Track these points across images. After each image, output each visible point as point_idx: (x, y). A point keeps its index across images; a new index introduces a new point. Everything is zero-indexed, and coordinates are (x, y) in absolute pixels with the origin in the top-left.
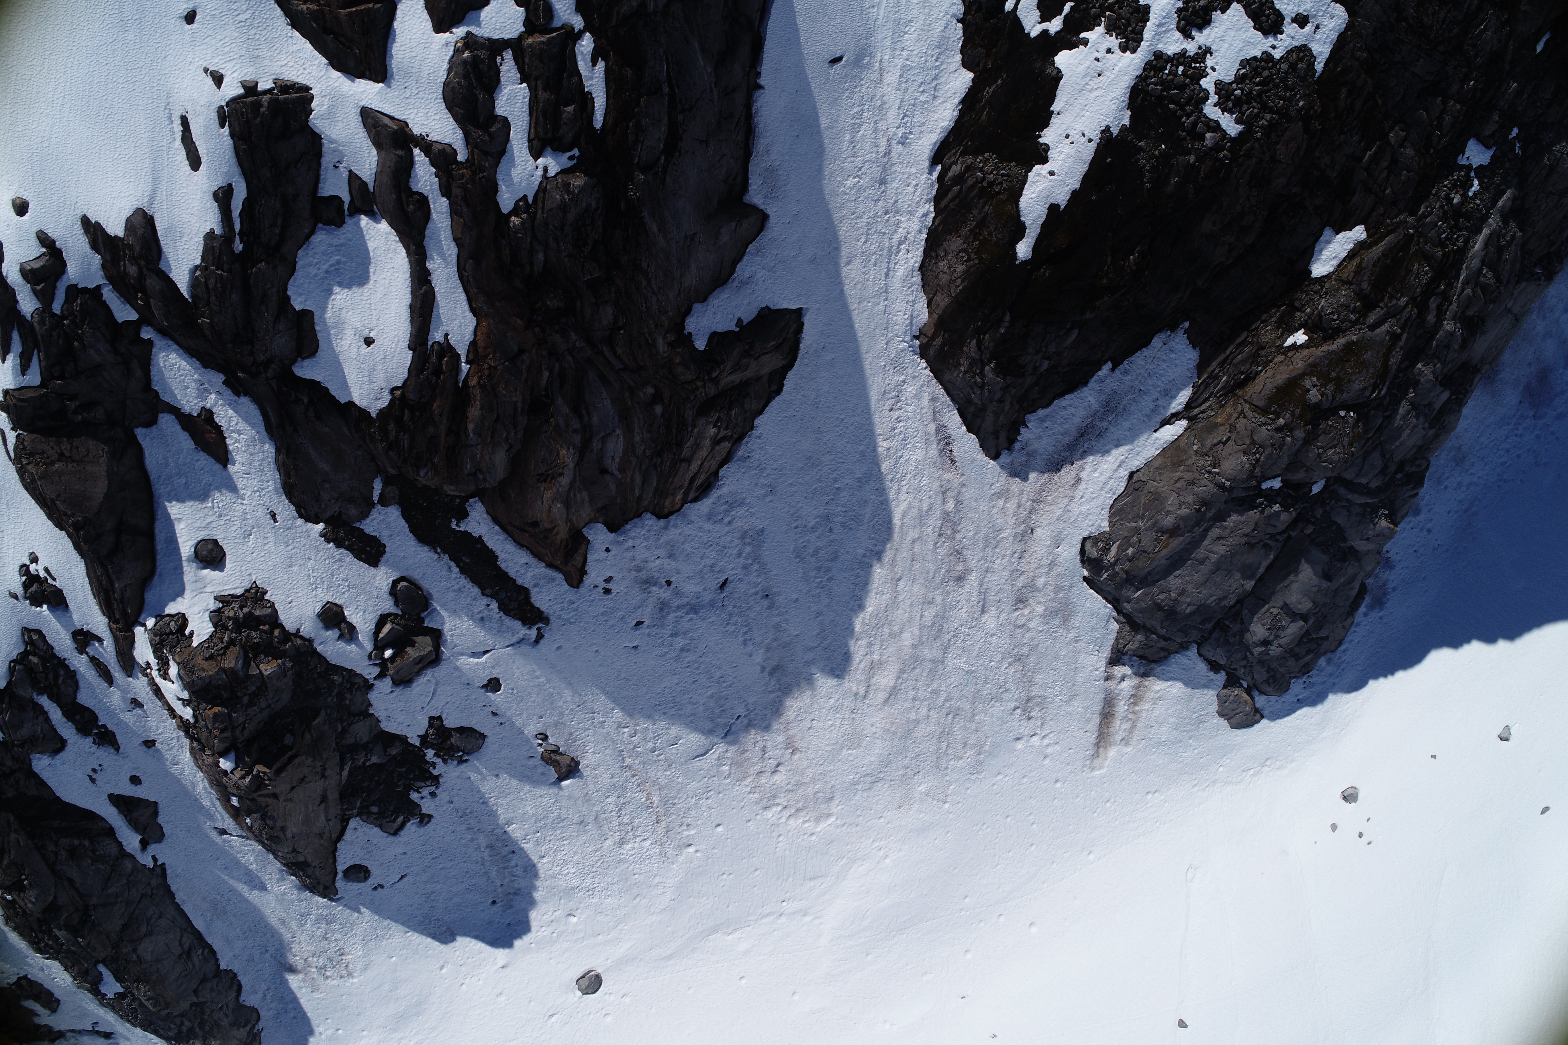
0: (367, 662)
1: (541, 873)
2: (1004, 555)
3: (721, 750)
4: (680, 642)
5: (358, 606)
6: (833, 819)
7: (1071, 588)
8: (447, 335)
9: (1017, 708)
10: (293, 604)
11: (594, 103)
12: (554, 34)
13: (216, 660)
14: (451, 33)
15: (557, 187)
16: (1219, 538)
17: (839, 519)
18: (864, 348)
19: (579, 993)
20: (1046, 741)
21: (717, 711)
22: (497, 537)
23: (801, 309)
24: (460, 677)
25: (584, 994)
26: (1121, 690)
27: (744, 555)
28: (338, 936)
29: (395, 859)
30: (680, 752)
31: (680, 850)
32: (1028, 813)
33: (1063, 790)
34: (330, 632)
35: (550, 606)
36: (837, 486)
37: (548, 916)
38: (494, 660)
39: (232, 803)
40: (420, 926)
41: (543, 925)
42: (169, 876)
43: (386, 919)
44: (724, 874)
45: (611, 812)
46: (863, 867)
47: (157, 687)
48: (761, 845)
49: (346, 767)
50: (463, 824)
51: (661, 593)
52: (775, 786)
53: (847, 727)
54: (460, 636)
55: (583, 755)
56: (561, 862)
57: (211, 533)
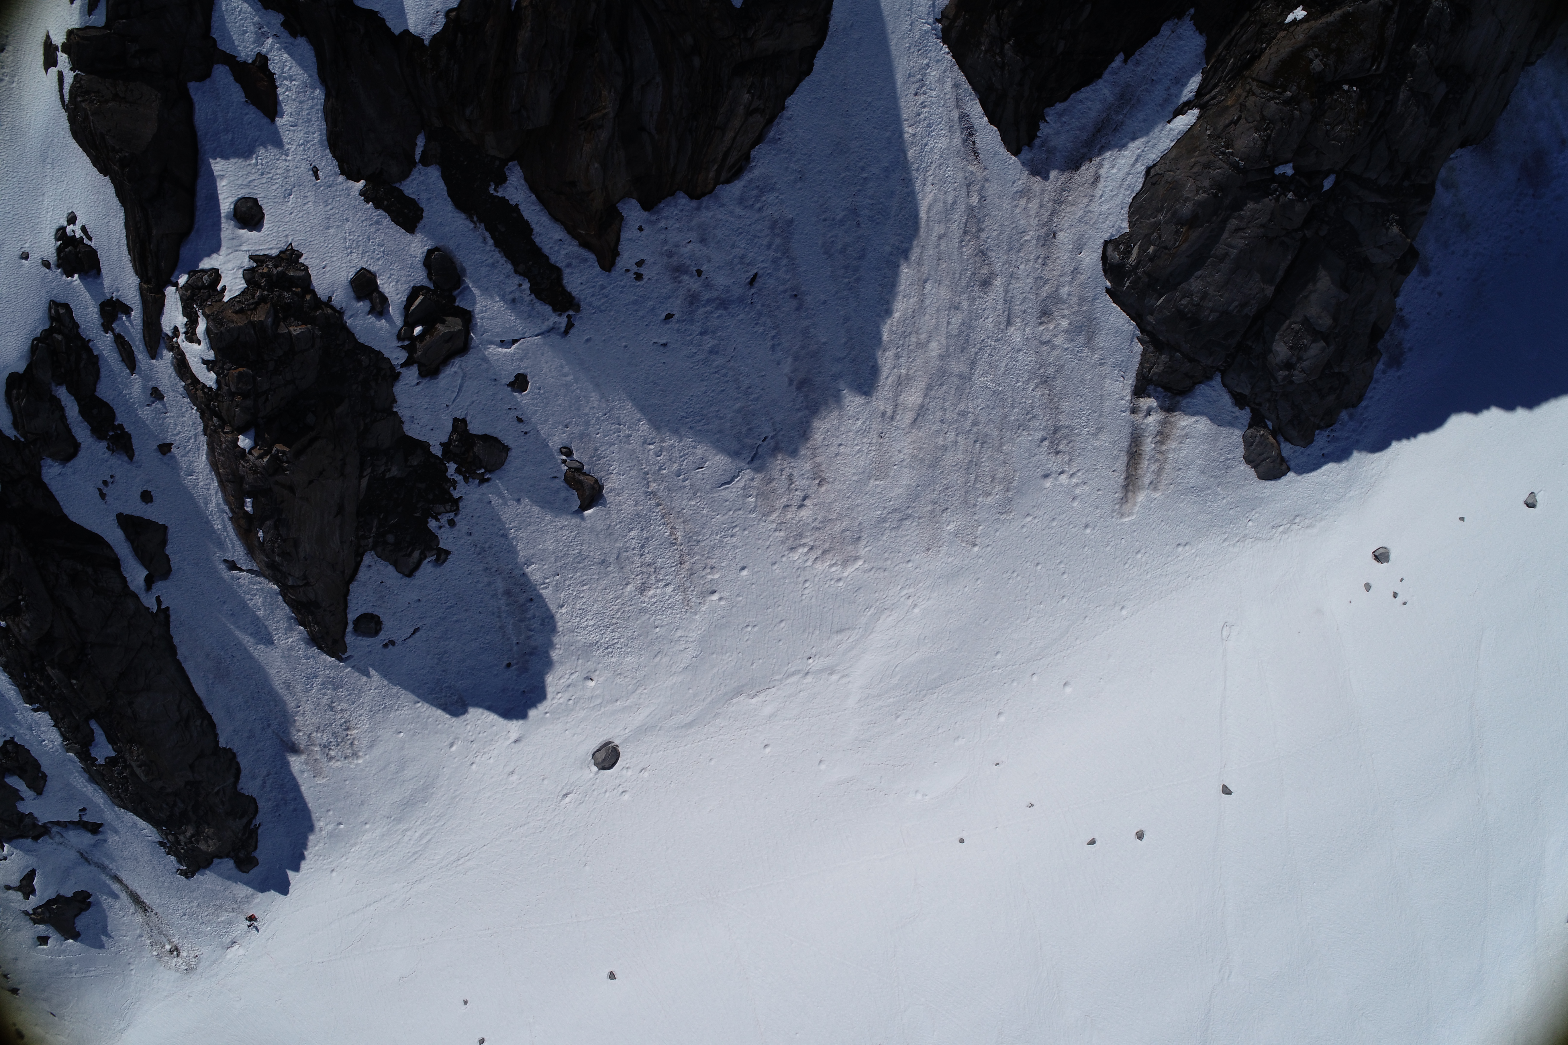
0: (396, 343)
1: (560, 626)
2: (1028, 260)
3: (747, 477)
4: (709, 342)
5: (391, 275)
6: (860, 562)
7: (1094, 300)
9: (1043, 439)
10: (328, 269)
13: (246, 314)
16: (1238, 230)
17: (866, 212)
19: (595, 769)
20: (1074, 481)
21: (744, 429)
22: (533, 207)
24: (487, 370)
25: (600, 769)
26: (1148, 425)
27: (773, 247)
29: (408, 607)
30: (706, 476)
31: (704, 597)
32: (1058, 561)
33: (1093, 537)
34: (361, 303)
35: (581, 291)
36: (864, 175)
37: (565, 680)
38: (523, 350)
39: (246, 508)
40: (430, 694)
41: (559, 691)
42: (172, 625)
43: (395, 685)
44: (747, 626)
45: (633, 549)
46: (891, 618)
47: (182, 354)
48: (786, 591)
49: (365, 474)
50: (481, 562)
51: (691, 283)
52: (801, 523)
53: (874, 453)
54: (491, 319)
55: (607, 476)
56: (581, 611)
57: (251, 191)
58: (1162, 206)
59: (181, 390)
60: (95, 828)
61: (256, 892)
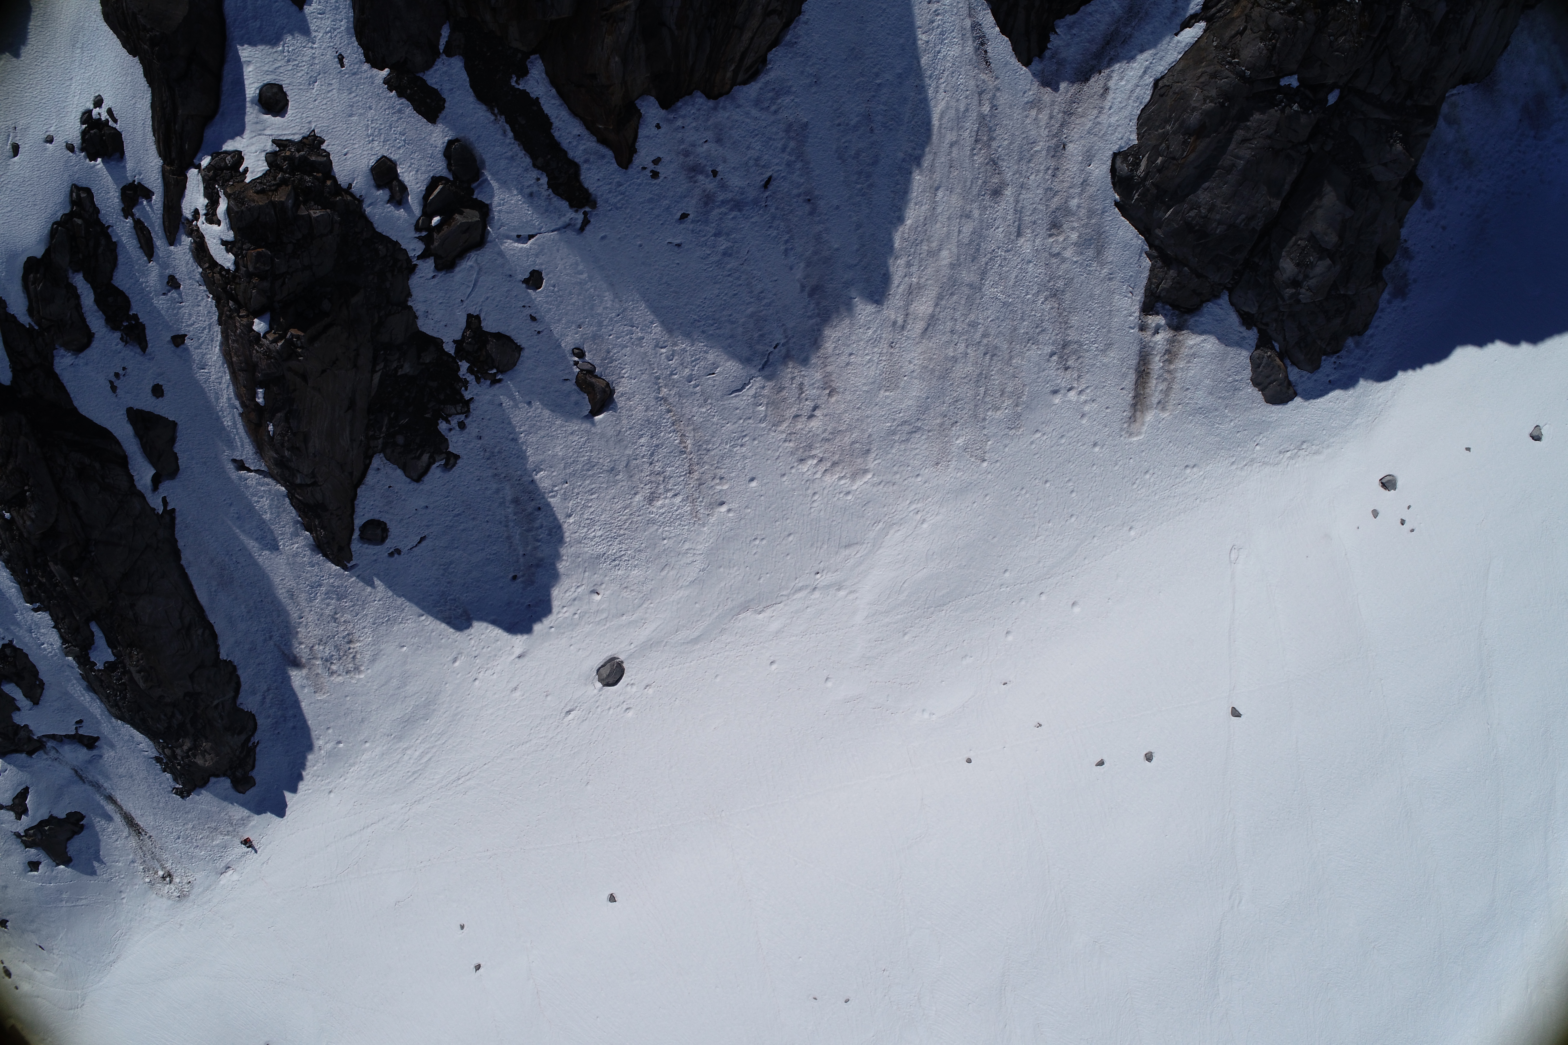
0: (413, 234)
1: (567, 537)
2: (1038, 171)
3: (758, 385)
4: (723, 244)
5: (412, 164)
6: (869, 476)
7: (1103, 212)
9: (1052, 354)
10: (349, 156)
13: (267, 195)
16: (1245, 140)
17: (880, 118)
19: (599, 685)
20: (1083, 398)
21: (756, 335)
22: (553, 102)
24: (503, 265)
25: (604, 685)
26: (1156, 343)
27: (788, 150)
28: (348, 617)
29: (416, 514)
30: (716, 383)
31: (712, 508)
32: (1067, 479)
33: (1101, 455)
34: (381, 191)
35: (598, 187)
36: (878, 81)
37: (571, 593)
38: (539, 246)
39: (257, 400)
40: (434, 607)
41: (565, 605)
42: (177, 527)
43: (400, 597)
44: (755, 539)
46: (900, 533)
47: (202, 237)
48: (795, 504)
49: (377, 368)
50: (490, 467)
51: (708, 184)
52: (811, 434)
53: (885, 363)
54: (508, 213)
55: (619, 380)
56: (588, 521)
57: (277, 77)
58: (1170, 116)
59: (198, 277)
60: (90, 743)
61: (252, 814)
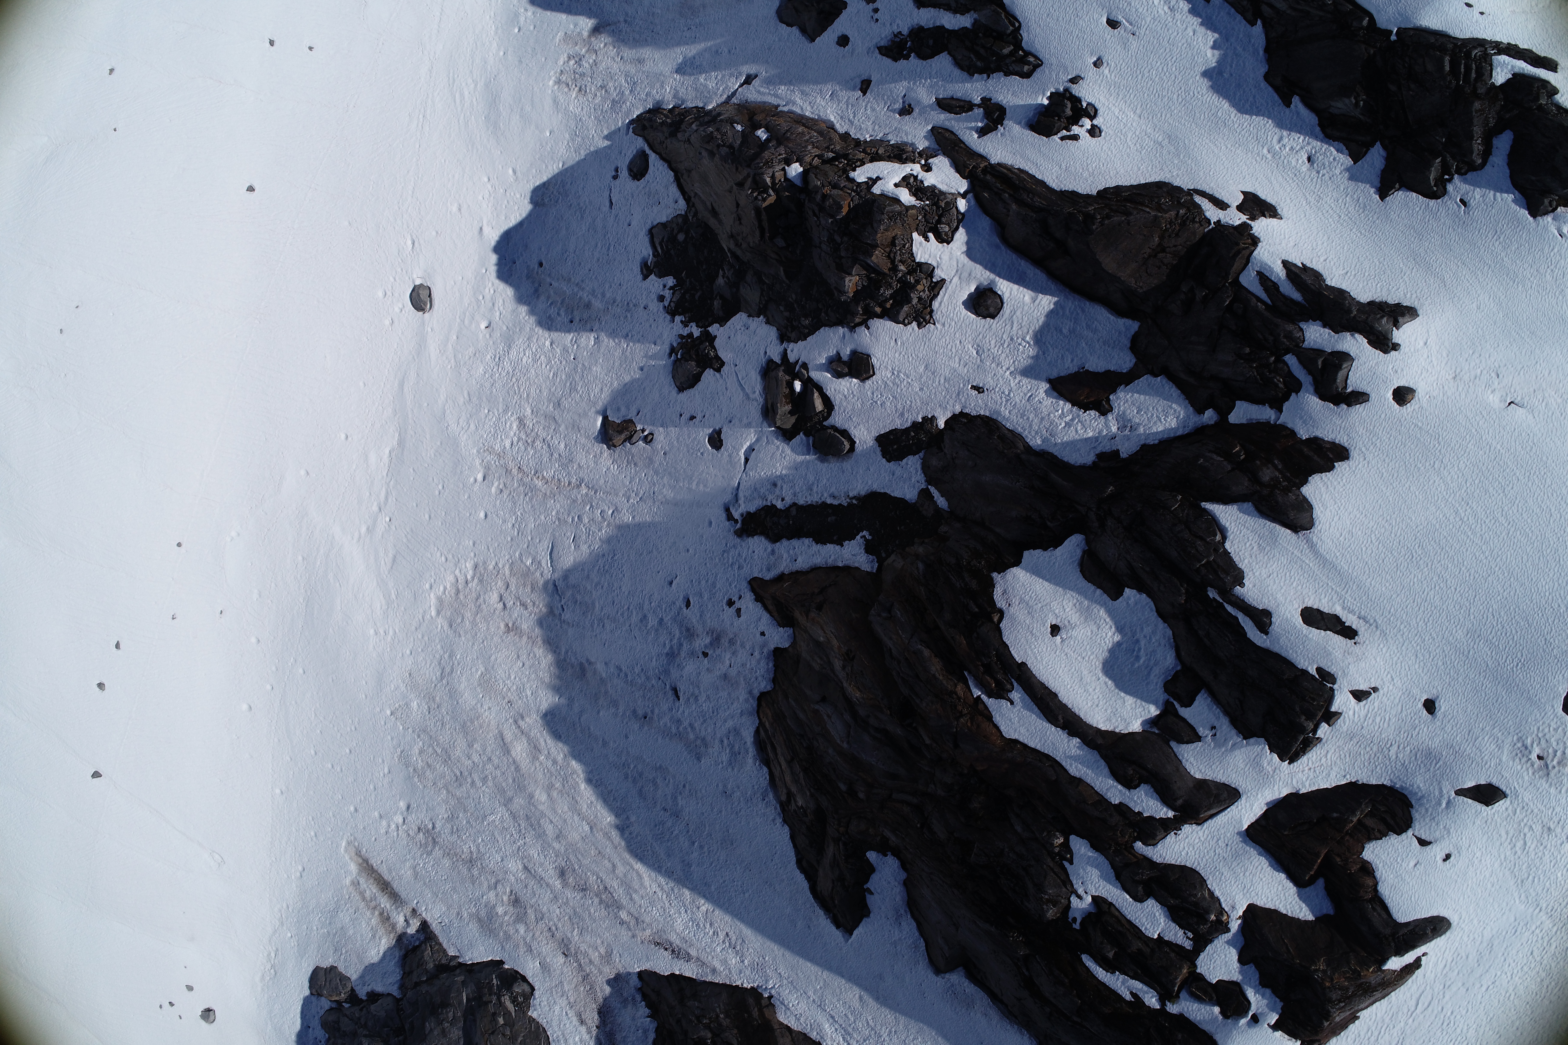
0: (803, 359)
1: (539, 331)
2: (559, 920)
3: (546, 572)
4: (652, 622)
6: (433, 613)
7: (502, 947)
8: (1012, 703)
9: (434, 827)
10: (893, 343)
11: (1104, 969)
12: (1176, 989)
13: (888, 246)
14: (1240, 917)
15: (1059, 896)
17: (669, 824)
18: (788, 954)
19: (418, 282)
20: (393, 826)
21: (579, 597)
22: (832, 558)
23: (851, 934)
24: (741, 421)
25: (415, 286)
26: (399, 913)
27: (689, 729)
28: (598, 100)
30: (565, 539)
31: (486, 468)
32: (343, 769)
33: (346, 809)
34: (848, 353)
35: (749, 547)
36: (696, 844)
37: (500, 305)
38: (735, 463)
39: (765, 129)
40: (561, 180)
41: (496, 293)
43: (585, 156)
44: (443, 487)
45: (552, 437)
46: (379, 608)
47: (906, 162)
48: (448, 538)
49: (730, 254)
50: (622, 301)
51: (702, 642)
52: (489, 589)
53: (501, 688)
54: (773, 454)
55: (613, 458)
57: (1003, 319)
